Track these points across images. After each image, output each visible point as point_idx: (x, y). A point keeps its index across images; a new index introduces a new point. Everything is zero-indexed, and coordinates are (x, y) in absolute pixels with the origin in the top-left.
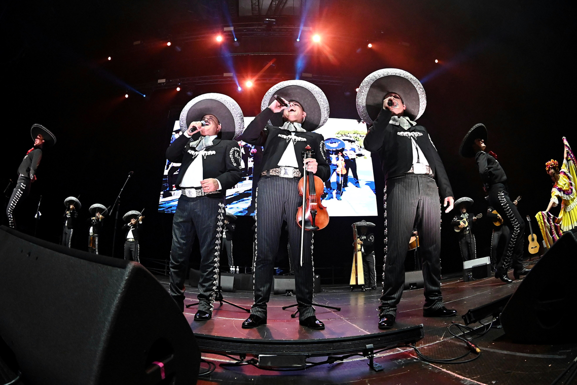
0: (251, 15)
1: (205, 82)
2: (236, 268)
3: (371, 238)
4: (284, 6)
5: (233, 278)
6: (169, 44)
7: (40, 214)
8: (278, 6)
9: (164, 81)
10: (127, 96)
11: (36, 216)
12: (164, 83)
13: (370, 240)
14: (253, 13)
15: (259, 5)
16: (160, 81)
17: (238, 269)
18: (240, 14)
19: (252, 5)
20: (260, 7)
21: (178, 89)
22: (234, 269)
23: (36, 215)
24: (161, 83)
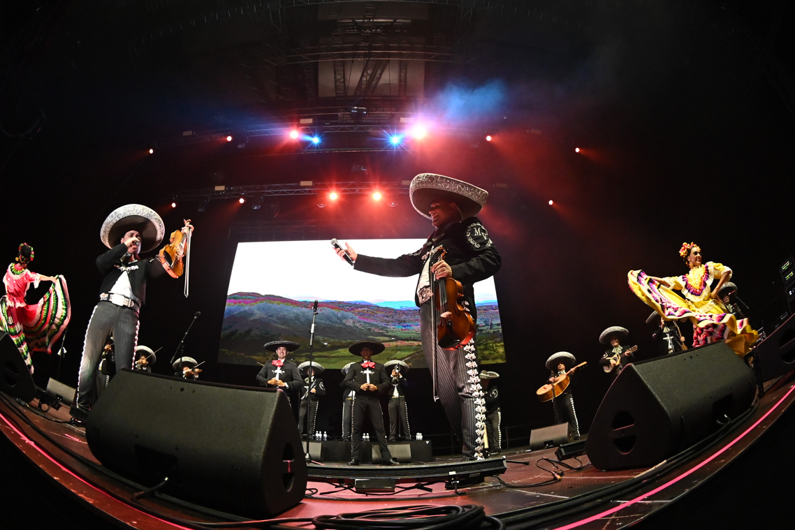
0: (334, 95)
1: (277, 193)
2: (323, 433)
3: (493, 393)
4: (377, 83)
5: (320, 445)
6: (229, 139)
7: (65, 351)
8: (369, 82)
9: (222, 188)
10: (174, 205)
11: (59, 353)
12: (222, 191)
13: (493, 395)
14: (337, 93)
15: (344, 82)
16: (218, 188)
17: (325, 435)
18: (320, 95)
19: (336, 82)
20: (347, 84)
21: (242, 201)
22: (320, 435)
23: (60, 351)
24: (218, 192)
